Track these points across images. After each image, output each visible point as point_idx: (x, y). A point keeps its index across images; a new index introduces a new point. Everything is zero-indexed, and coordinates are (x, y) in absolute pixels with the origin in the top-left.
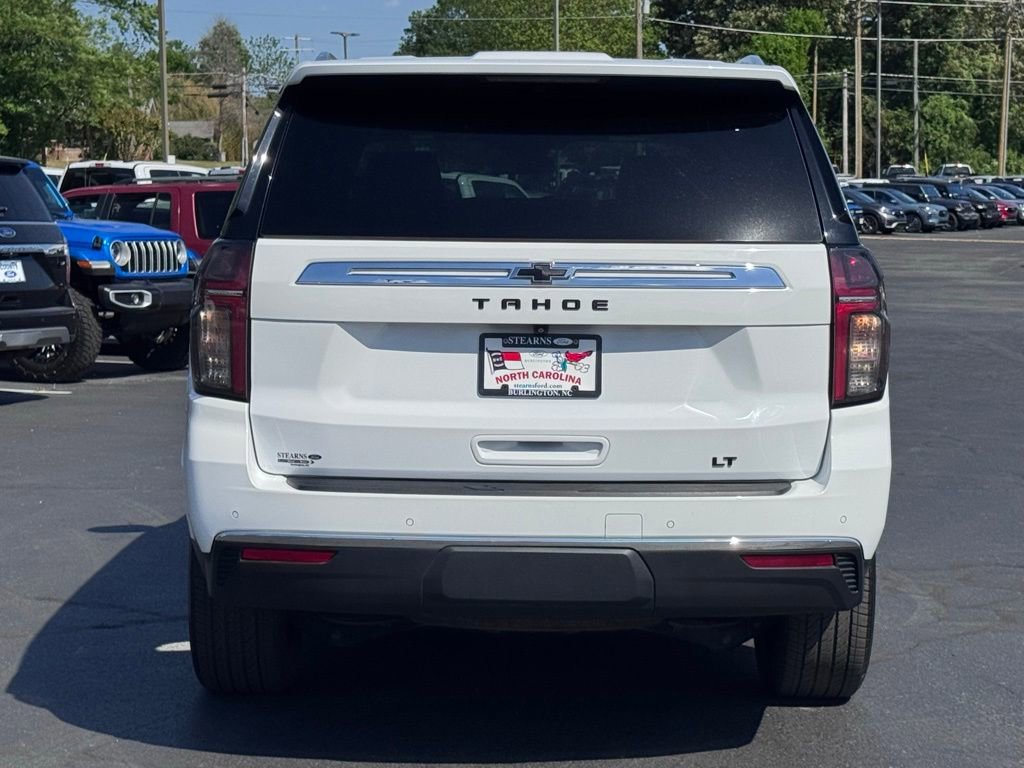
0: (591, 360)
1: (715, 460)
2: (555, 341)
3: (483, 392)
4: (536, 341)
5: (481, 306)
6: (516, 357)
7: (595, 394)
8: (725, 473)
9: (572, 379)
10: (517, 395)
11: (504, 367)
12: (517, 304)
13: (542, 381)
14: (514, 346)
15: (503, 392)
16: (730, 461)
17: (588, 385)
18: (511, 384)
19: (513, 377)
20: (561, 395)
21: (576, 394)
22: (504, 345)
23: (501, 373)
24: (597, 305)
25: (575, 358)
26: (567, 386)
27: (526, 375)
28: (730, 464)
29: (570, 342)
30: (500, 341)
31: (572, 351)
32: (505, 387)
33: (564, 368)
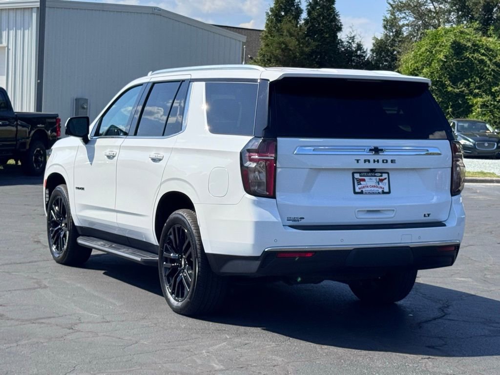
0: (387, 181)
1: (425, 215)
2: (375, 174)
3: (355, 193)
4: (370, 175)
6: (364, 180)
7: (389, 193)
8: (427, 219)
9: (381, 188)
10: (366, 193)
11: (361, 184)
12: (369, 161)
13: (372, 189)
14: (363, 176)
15: (362, 193)
16: (428, 215)
17: (386, 190)
18: (364, 190)
19: (364, 187)
20: (379, 193)
21: (384, 193)
22: (360, 176)
23: (360, 186)
24: (392, 161)
25: (382, 180)
26: (380, 190)
27: (368, 187)
29: (380, 174)
30: (358, 174)
31: (381, 178)
32: (362, 191)
33: (379, 184)
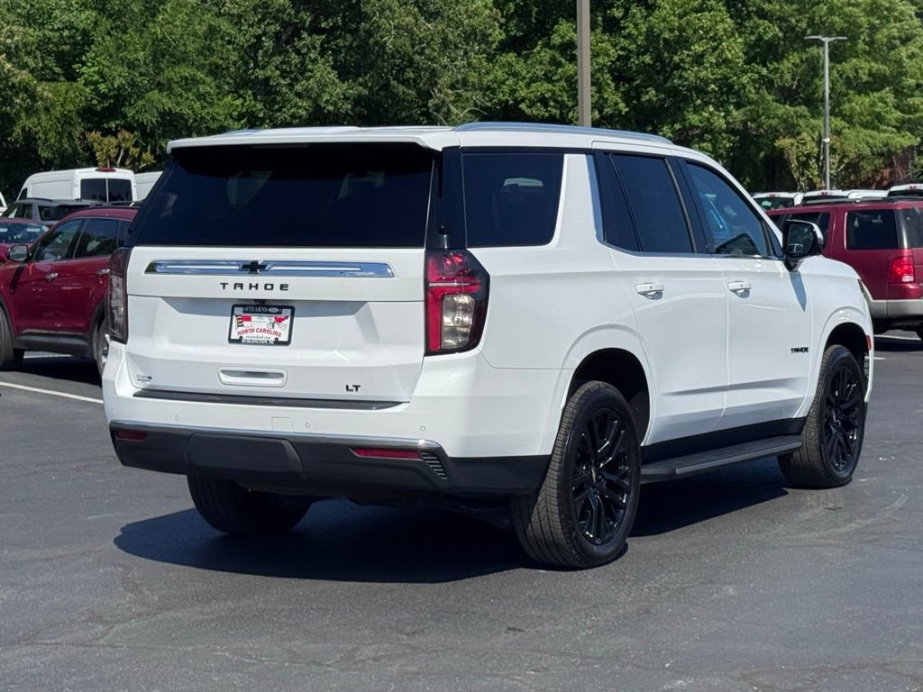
0: (287, 322)
1: (347, 387)
2: (270, 310)
3: (231, 341)
4: (260, 310)
5: (224, 287)
6: (248, 319)
7: (287, 343)
8: (354, 395)
9: (276, 333)
10: (246, 343)
11: (242, 325)
12: (241, 286)
13: (261, 334)
14: (248, 312)
15: (239, 341)
16: (357, 387)
17: (284, 338)
18: (244, 336)
19: (246, 331)
20: (268, 343)
21: (277, 343)
22: (244, 312)
23: (241, 329)
24: (283, 287)
25: (279, 321)
26: (273, 338)
27: (253, 330)
28: (357, 390)
29: (277, 310)
30: (242, 309)
31: (278, 316)
32: (241, 338)
33: (273, 327)
